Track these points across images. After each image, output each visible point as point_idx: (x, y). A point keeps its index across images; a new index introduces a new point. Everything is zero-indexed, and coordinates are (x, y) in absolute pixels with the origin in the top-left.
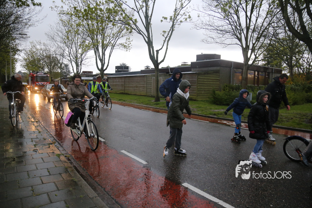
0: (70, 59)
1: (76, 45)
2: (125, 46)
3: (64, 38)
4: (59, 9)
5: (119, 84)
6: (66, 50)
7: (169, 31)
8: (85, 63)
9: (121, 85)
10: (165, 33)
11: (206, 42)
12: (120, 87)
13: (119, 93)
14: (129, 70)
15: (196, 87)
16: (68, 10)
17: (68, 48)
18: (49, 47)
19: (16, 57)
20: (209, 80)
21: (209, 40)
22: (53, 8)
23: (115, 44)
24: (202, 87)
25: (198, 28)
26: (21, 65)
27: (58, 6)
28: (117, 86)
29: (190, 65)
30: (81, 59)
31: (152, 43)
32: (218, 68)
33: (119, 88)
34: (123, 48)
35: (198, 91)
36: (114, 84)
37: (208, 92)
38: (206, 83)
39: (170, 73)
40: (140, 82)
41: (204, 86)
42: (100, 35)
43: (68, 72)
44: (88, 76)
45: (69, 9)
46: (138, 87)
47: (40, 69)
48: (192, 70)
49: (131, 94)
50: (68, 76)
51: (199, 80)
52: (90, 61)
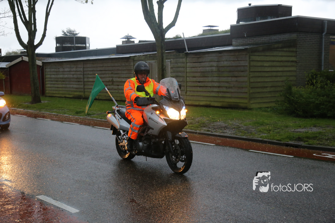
5: (72, 76)
9: (75, 80)
12: (74, 83)
13: (71, 96)
14: (88, 45)
15: (246, 79)
20: (275, 64)
24: (259, 80)
28: (67, 83)
29: (226, 32)
32: (294, 36)
33: (71, 86)
35: (251, 88)
36: (58, 76)
37: (272, 89)
38: (269, 69)
39: (187, 51)
40: (120, 72)
41: (265, 77)
46: (115, 84)
48: (234, 43)
49: (100, 98)
51: (252, 63)
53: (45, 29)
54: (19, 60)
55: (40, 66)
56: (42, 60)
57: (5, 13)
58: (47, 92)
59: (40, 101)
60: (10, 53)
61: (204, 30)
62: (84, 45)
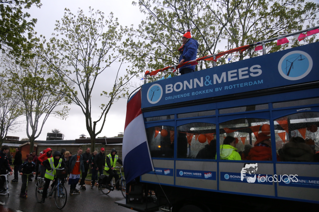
14: (63, 138)
31: (90, 114)
34: (60, 116)
39: (106, 144)
52: (18, 126)
53: (41, 130)
54: (26, 143)
55: (36, 147)
56: (38, 144)
57: (24, 121)
60: (24, 139)
61: (118, 135)
62: (61, 138)
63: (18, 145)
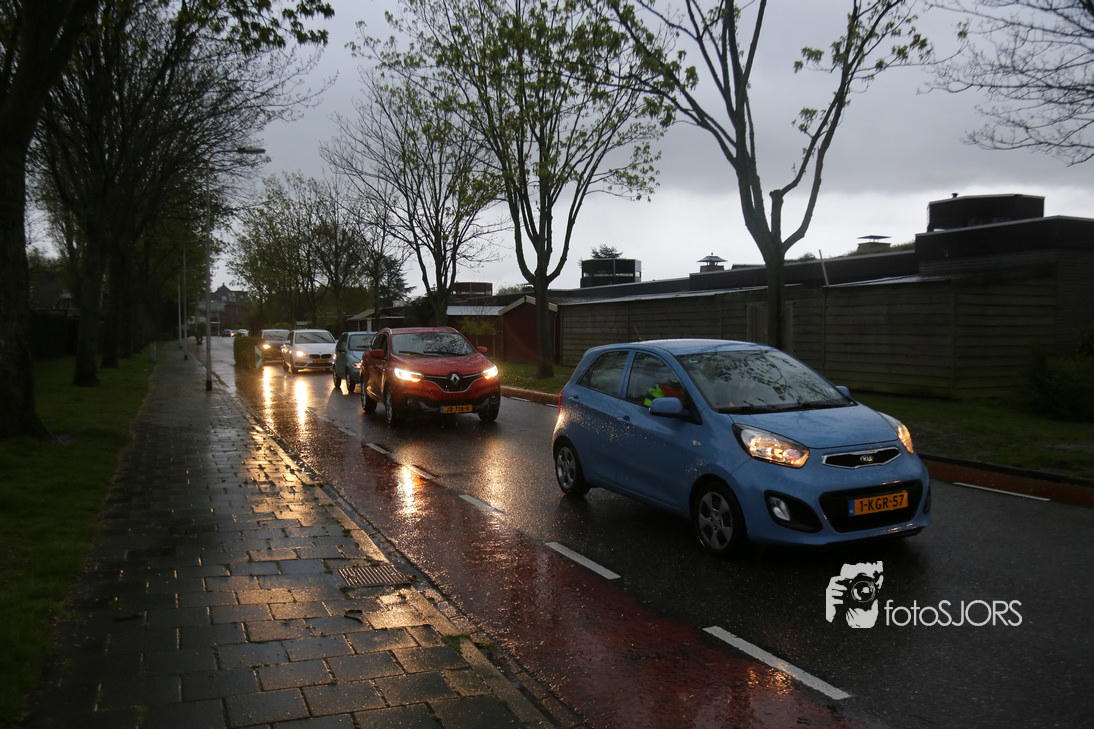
0: (412, 239)
1: (437, 184)
2: (632, 181)
3: (389, 161)
4: (379, 48)
5: (607, 331)
6: (398, 205)
7: (827, 108)
8: (471, 252)
9: (614, 337)
10: (812, 120)
11: (988, 142)
14: (637, 274)
16: (412, 48)
17: (406, 196)
18: (334, 195)
19: (216, 234)
21: (1004, 132)
22: (360, 47)
23: (590, 176)
25: (954, 86)
26: (232, 263)
27: (375, 39)
29: (905, 247)
30: (455, 237)
31: (754, 163)
32: (1050, 255)
34: (626, 189)
36: (585, 331)
39: (828, 285)
40: (695, 323)
42: (534, 139)
43: (397, 286)
44: (480, 302)
45: (417, 47)
47: (300, 277)
48: (922, 269)
50: (397, 304)
52: (487, 243)
53: (566, 248)
54: (521, 301)
55: (555, 313)
56: (558, 301)
58: (564, 358)
59: (551, 374)
60: (505, 290)
61: (859, 245)
62: (632, 275)
63: (495, 311)
